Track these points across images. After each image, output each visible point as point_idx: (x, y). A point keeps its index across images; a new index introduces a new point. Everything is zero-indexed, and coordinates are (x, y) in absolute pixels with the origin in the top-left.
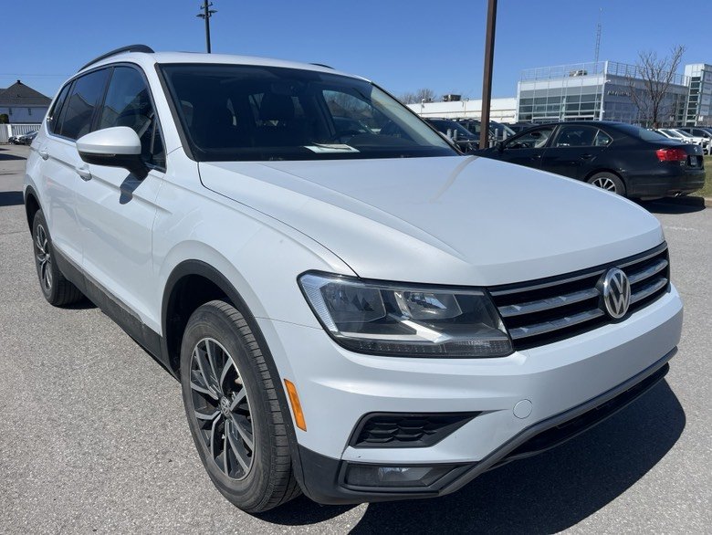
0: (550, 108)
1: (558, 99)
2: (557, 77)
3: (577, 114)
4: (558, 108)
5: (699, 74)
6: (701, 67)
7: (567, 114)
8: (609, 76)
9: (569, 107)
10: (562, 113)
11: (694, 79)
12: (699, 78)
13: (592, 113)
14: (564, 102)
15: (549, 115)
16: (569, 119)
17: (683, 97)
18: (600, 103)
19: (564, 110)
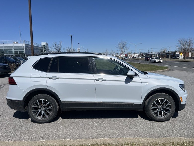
0: (9, 52)
1: (12, 49)
2: (10, 43)
3: (18, 53)
4: (12, 52)
5: (45, 45)
6: (45, 43)
7: (15, 53)
8: (25, 44)
9: (15, 52)
10: (13, 53)
11: (44, 46)
12: (45, 46)
13: (22, 53)
14: (14, 50)
15: (9, 54)
16: (16, 55)
17: (42, 50)
18: (24, 51)
19: (14, 52)
